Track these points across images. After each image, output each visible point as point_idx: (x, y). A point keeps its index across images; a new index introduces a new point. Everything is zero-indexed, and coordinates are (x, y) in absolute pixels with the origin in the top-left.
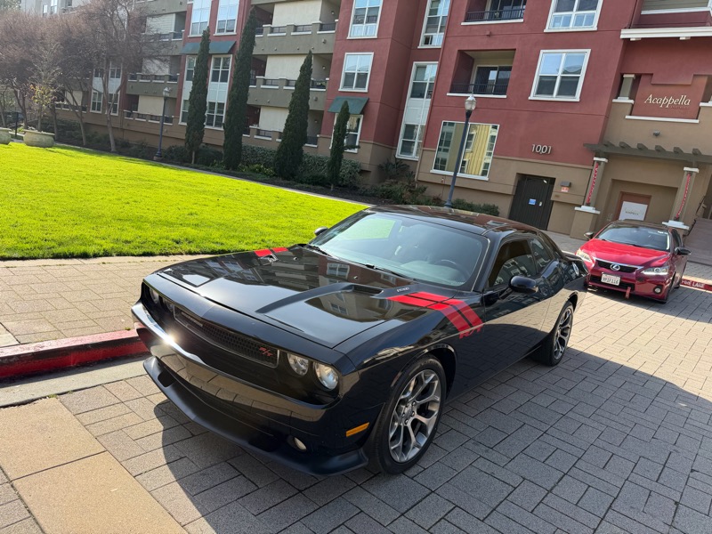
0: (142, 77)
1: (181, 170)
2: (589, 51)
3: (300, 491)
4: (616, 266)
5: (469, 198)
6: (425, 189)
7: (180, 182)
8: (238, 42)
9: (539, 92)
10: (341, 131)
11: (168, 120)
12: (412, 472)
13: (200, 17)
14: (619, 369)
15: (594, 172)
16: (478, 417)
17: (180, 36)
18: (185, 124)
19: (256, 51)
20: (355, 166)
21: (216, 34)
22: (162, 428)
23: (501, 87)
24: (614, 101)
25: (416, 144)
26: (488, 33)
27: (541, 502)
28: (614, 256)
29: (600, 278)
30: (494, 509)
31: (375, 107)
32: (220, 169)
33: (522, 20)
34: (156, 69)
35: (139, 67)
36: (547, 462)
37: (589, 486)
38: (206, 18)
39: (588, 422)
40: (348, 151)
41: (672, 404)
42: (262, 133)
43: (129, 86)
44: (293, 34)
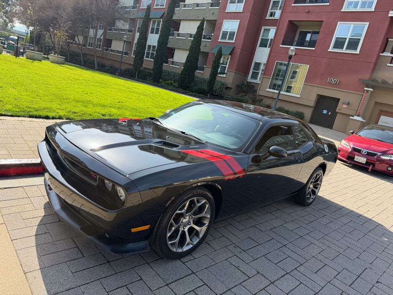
0: (115, 30)
1: (128, 80)
2: (368, 23)
3: (109, 262)
4: (364, 151)
5: (287, 107)
6: (262, 100)
7: (123, 86)
8: (166, 12)
9: (335, 47)
10: (216, 64)
11: (126, 54)
12: (184, 260)
14: (350, 213)
15: (364, 97)
16: (244, 231)
17: (136, 8)
18: (134, 56)
19: (175, 17)
20: (223, 84)
21: (155, 7)
22: (43, 214)
23: (312, 44)
24: (381, 54)
25: (260, 74)
26: (307, 11)
27: (264, 289)
28: (365, 145)
29: (354, 158)
30: (230, 290)
31: (238, 51)
32: (150, 82)
33: (328, 4)
34: (121, 25)
35: (114, 24)
36: (278, 264)
37: (301, 283)
39: (316, 242)
40: (219, 75)
41: (378, 238)
42: (175, 63)
43: (108, 34)
44: (196, 8)
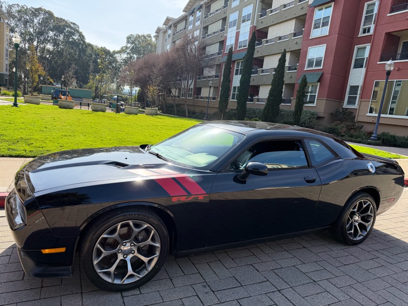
0: (204, 78)
6: (362, 127)
11: (214, 98)
13: (230, 42)
16: (232, 270)
17: (221, 53)
19: (256, 55)
20: (313, 114)
21: (238, 49)
25: (358, 98)
26: (407, 18)
31: (328, 77)
34: (207, 72)
35: (202, 72)
38: (233, 42)
39: (335, 291)
40: (306, 105)
42: (260, 100)
43: (197, 83)
44: (278, 42)
